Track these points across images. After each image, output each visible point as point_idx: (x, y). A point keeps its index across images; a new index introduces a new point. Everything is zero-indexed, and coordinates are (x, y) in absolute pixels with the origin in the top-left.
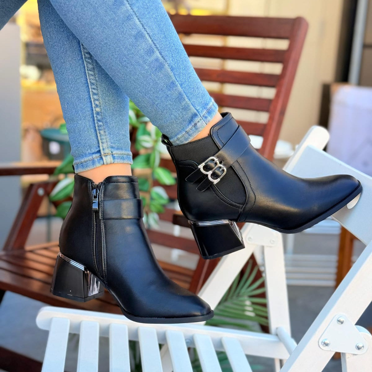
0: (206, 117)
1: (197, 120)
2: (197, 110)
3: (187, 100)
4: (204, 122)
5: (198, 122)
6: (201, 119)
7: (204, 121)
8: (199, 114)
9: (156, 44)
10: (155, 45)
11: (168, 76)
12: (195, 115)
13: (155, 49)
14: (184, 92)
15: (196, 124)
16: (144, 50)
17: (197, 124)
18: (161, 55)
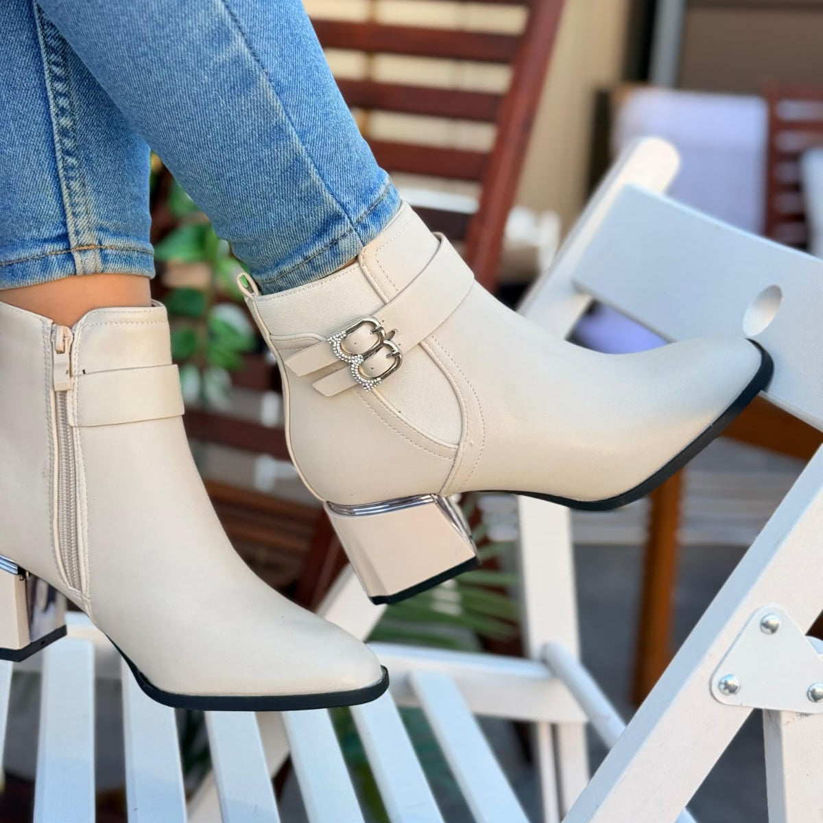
0: (365, 227)
1: (339, 230)
2: (343, 206)
3: (315, 176)
4: (358, 238)
5: (344, 236)
6: (351, 230)
7: (359, 235)
8: (346, 218)
9: (238, 18)
10: (236, 21)
11: (266, 111)
12: (336, 218)
13: (235, 32)
14: (310, 155)
15: (335, 243)
16: (200, 28)
17: (340, 242)
18: (251, 48)
